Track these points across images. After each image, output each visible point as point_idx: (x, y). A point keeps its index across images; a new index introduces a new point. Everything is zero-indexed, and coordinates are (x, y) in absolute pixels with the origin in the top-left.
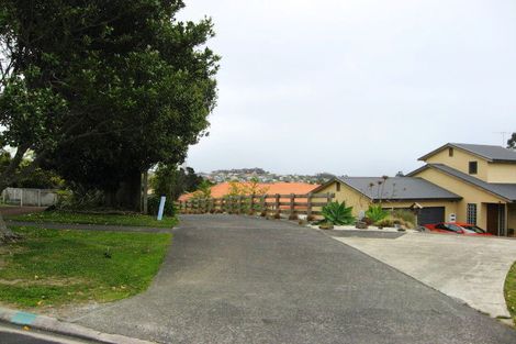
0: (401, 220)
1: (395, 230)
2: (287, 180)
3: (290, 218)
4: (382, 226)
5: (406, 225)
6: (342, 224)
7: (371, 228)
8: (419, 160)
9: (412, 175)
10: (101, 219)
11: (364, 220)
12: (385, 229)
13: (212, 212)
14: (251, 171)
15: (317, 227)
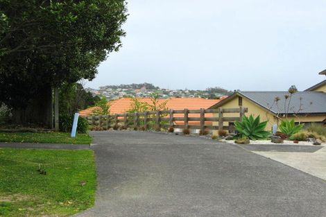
0: (315, 134)
1: (310, 144)
2: (177, 95)
3: (201, 133)
4: (297, 140)
5: (320, 139)
6: (257, 138)
7: (286, 142)
8: (320, 74)
9: (314, 89)
10: (15, 136)
11: (278, 134)
12: (301, 143)
13: (115, 128)
14: (140, 86)
15: (232, 142)
